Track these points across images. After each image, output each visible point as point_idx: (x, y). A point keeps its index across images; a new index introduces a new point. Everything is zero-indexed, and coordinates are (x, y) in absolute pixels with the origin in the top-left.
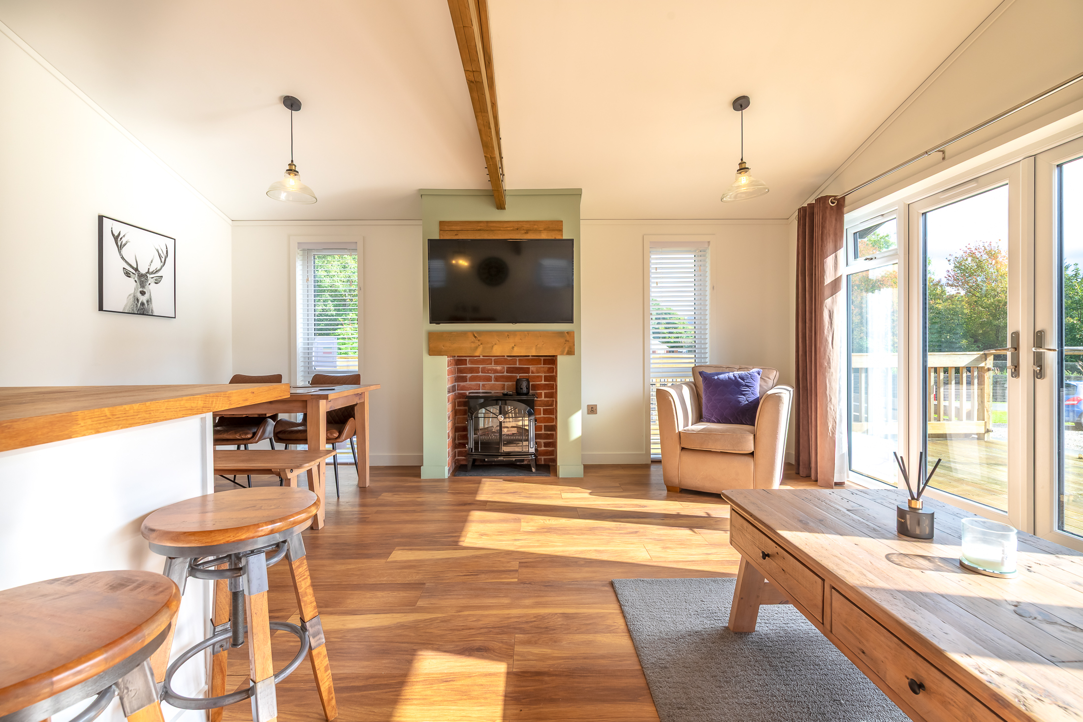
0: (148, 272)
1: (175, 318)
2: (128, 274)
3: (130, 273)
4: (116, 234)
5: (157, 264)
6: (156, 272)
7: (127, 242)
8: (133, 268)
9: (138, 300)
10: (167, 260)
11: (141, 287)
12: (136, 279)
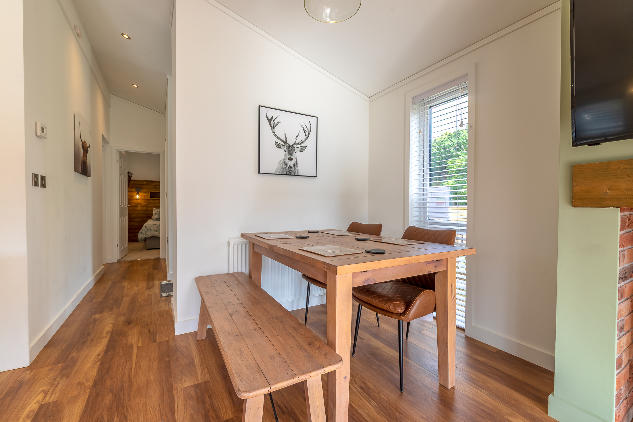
0: (295, 144)
1: (317, 177)
2: (278, 146)
3: (280, 145)
4: (270, 118)
5: (302, 137)
6: (302, 143)
7: (278, 123)
8: (283, 141)
9: (286, 165)
10: (310, 133)
11: (289, 155)
12: (285, 149)
